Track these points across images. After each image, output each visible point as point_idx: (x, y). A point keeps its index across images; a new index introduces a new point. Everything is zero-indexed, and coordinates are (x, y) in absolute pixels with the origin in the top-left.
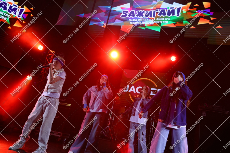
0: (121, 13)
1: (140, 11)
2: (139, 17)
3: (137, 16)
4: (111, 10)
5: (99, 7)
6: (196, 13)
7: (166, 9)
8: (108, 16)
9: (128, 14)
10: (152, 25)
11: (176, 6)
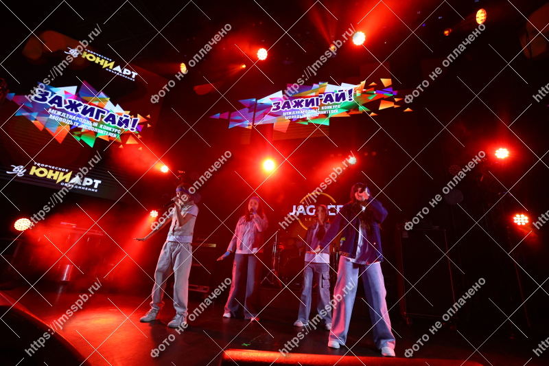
0: (272, 106)
1: (297, 100)
2: (296, 108)
3: (294, 107)
4: (256, 104)
5: (240, 101)
6: (373, 94)
7: (333, 93)
8: (253, 113)
9: (281, 106)
10: (317, 118)
11: (345, 87)
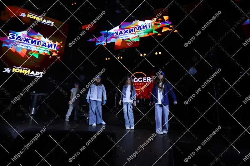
0: (114, 34)
2: (125, 34)
3: (124, 33)
6: (160, 24)
7: (142, 25)
8: (106, 37)
9: (118, 33)
11: (147, 22)
